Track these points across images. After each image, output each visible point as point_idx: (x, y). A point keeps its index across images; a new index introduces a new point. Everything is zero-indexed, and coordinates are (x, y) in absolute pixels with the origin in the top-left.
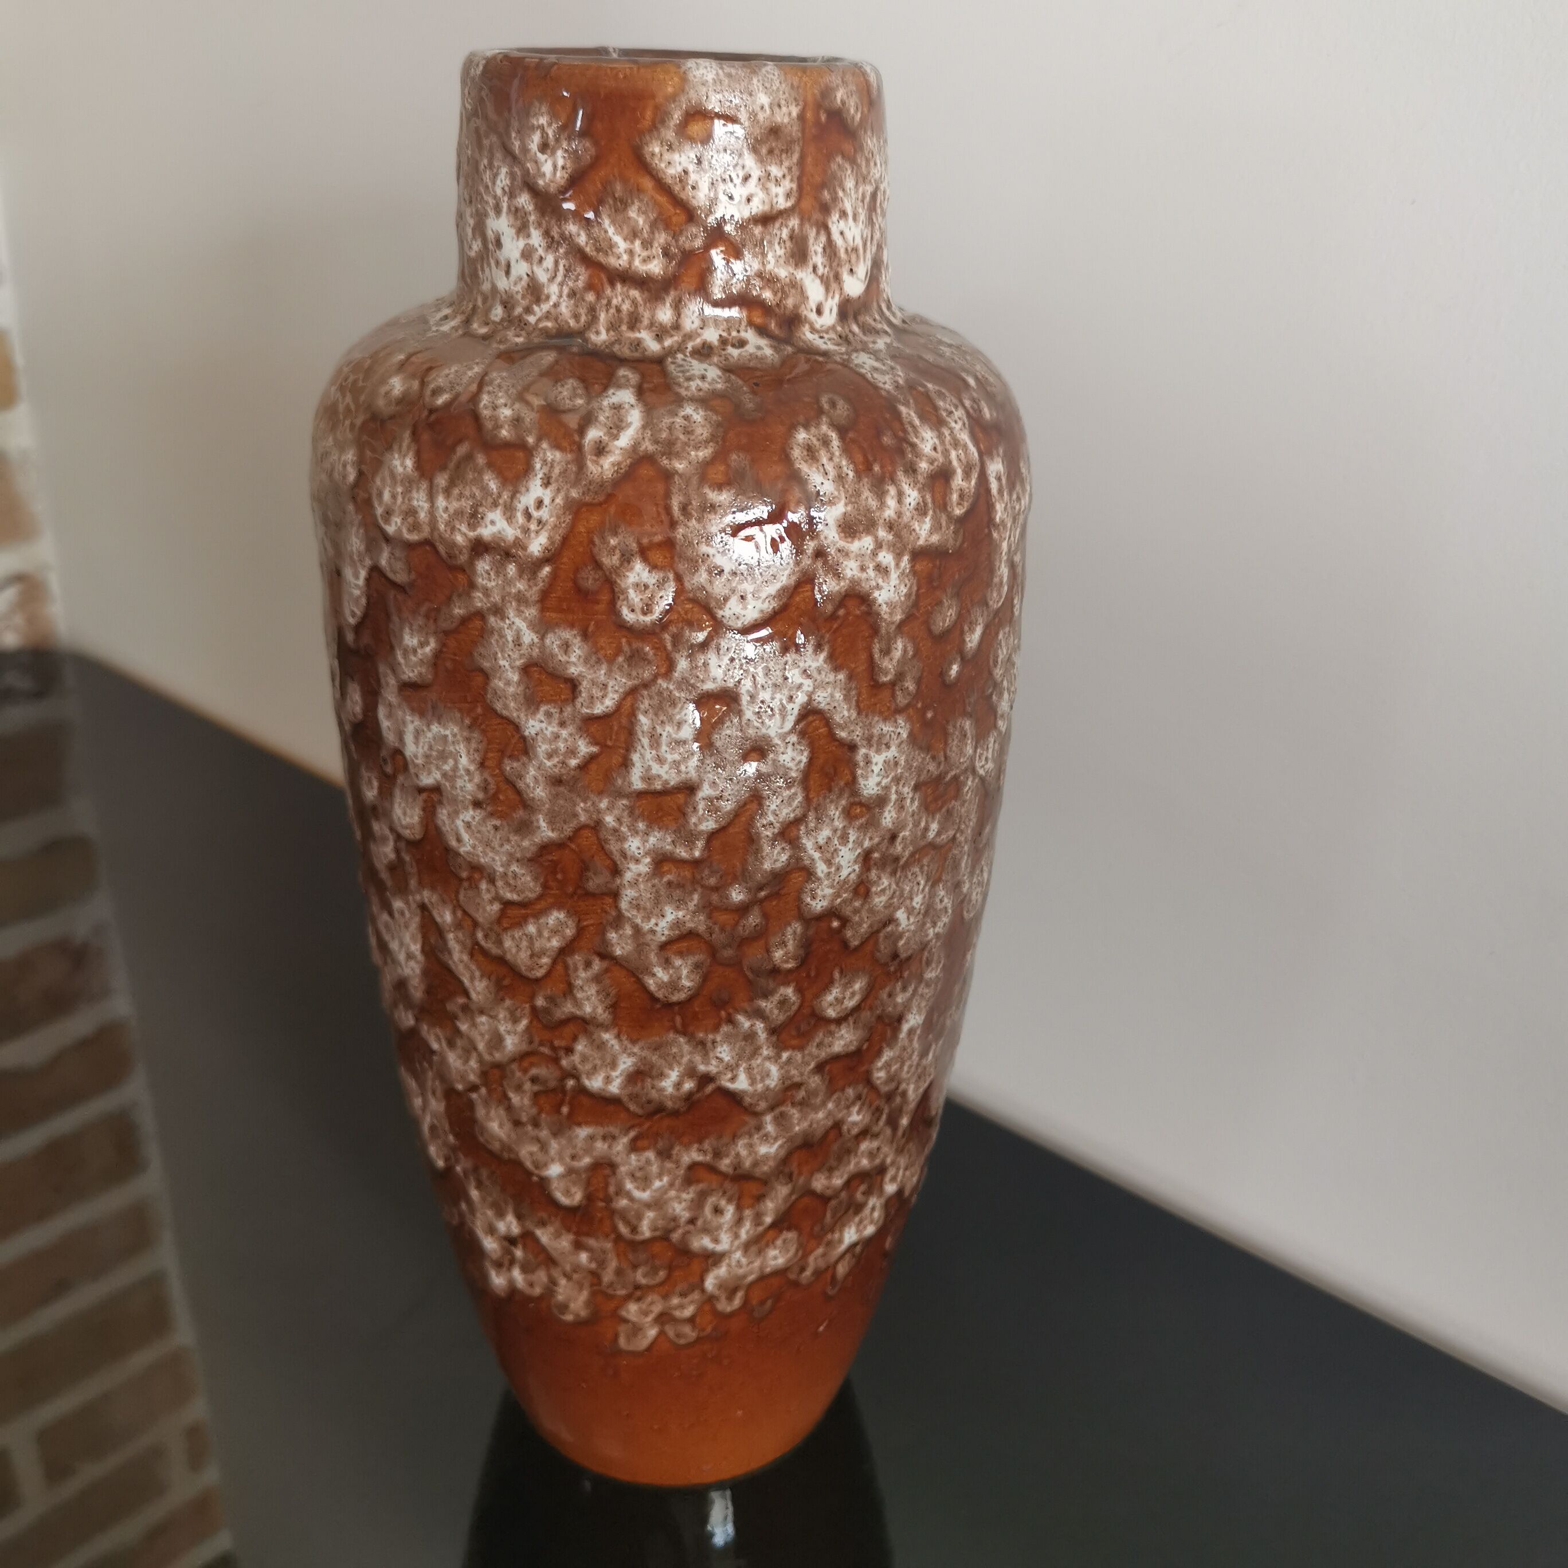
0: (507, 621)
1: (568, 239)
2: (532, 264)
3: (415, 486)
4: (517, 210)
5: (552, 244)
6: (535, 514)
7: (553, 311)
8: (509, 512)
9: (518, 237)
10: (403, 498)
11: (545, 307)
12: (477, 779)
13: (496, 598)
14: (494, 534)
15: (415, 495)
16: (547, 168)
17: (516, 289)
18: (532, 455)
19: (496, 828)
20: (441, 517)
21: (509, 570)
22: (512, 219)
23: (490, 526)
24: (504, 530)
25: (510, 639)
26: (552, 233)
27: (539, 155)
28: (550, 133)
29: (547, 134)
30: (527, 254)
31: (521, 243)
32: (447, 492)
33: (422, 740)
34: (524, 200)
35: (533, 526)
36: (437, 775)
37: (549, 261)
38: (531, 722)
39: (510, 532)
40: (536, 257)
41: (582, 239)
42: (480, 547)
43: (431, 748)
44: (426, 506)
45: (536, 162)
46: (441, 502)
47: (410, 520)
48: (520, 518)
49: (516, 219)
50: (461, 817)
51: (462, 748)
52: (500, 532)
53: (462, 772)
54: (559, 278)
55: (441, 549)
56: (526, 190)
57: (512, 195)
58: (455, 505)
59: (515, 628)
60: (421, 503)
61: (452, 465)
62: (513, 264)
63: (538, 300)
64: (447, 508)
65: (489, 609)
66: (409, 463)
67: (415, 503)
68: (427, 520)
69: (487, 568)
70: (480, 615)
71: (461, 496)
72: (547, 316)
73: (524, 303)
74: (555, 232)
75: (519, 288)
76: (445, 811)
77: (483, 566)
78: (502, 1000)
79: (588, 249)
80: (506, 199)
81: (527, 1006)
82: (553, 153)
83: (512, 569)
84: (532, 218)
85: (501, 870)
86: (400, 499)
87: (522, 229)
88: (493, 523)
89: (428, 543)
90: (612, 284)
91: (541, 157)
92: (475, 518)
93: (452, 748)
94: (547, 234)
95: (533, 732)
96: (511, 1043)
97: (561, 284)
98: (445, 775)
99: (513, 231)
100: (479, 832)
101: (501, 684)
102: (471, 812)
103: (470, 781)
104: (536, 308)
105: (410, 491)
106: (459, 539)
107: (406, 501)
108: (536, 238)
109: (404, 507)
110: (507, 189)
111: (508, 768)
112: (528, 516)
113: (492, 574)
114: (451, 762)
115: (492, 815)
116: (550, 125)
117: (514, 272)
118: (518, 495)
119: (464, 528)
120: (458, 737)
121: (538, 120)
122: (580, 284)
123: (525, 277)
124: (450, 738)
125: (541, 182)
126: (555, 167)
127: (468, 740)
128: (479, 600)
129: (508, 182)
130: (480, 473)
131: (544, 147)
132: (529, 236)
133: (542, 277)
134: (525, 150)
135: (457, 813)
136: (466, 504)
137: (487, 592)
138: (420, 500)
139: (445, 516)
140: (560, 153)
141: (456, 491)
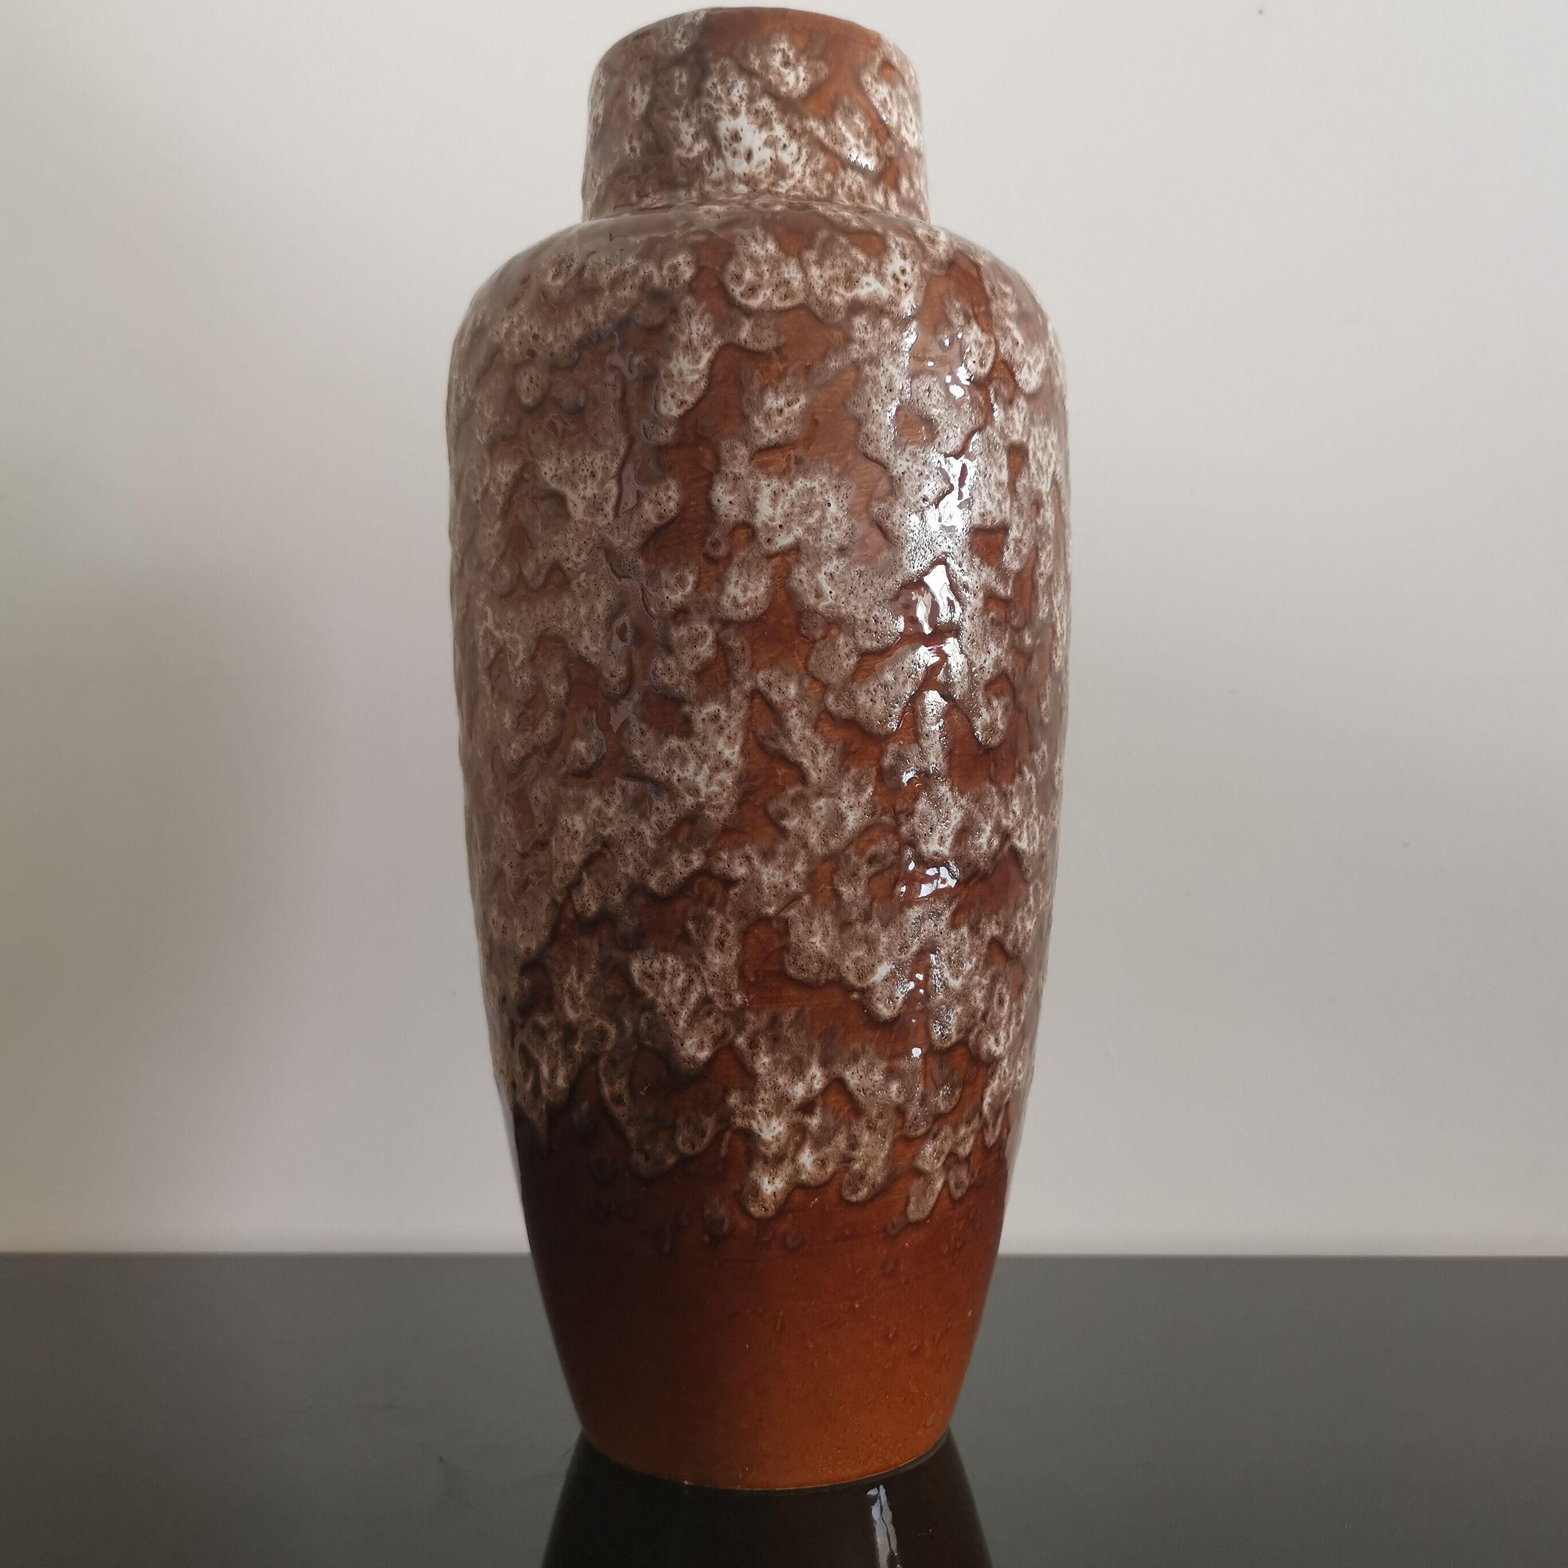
0: (882, 369)
1: (810, 133)
2: (775, 150)
3: (783, 265)
4: (757, 112)
5: (794, 134)
6: (902, 278)
7: (798, 185)
8: (880, 276)
9: (760, 132)
10: (771, 274)
11: (791, 182)
12: (845, 526)
13: (872, 348)
14: (870, 294)
15: (784, 268)
16: (791, 79)
17: (759, 171)
18: (884, 238)
19: (861, 574)
20: (817, 283)
21: (883, 324)
22: (752, 118)
23: (866, 287)
24: (878, 289)
25: (883, 384)
26: (794, 127)
27: (782, 69)
28: (791, 54)
29: (788, 56)
30: (771, 143)
31: (764, 135)
32: (819, 263)
33: (781, 499)
34: (765, 103)
35: (902, 287)
36: (799, 532)
37: (794, 147)
38: (900, 462)
39: (885, 292)
40: (780, 145)
41: (821, 133)
42: (856, 307)
43: (793, 505)
44: (800, 276)
45: (779, 74)
46: (815, 271)
47: (783, 290)
48: (892, 282)
49: (758, 117)
50: (824, 569)
51: (831, 497)
52: (875, 292)
53: (830, 521)
54: (803, 160)
55: (818, 311)
56: (766, 96)
57: (751, 100)
58: (828, 273)
59: (888, 374)
60: (793, 275)
61: (817, 244)
62: (755, 151)
63: (783, 177)
64: (821, 276)
65: (865, 360)
66: (771, 246)
67: (786, 275)
68: (801, 288)
69: (864, 322)
70: (857, 366)
71: (833, 266)
72: (794, 187)
73: (771, 180)
74: (797, 126)
75: (762, 169)
76: (803, 569)
77: (860, 321)
78: (848, 770)
79: (826, 141)
80: (744, 104)
81: (874, 769)
82: (795, 68)
83: (886, 323)
84: (775, 116)
85: (863, 617)
86: (767, 275)
87: (764, 122)
88: (868, 284)
89: (801, 306)
90: (845, 169)
91: (785, 71)
92: (850, 281)
93: (819, 499)
94: (789, 127)
95: (901, 471)
96: (853, 820)
97: (805, 166)
98: (808, 530)
99: (754, 127)
100: (843, 581)
101: (874, 428)
102: (835, 562)
103: (838, 528)
104: (782, 183)
105: (779, 267)
106: (837, 300)
107: (775, 274)
108: (779, 130)
109: (774, 280)
110: (744, 97)
111: (876, 510)
112: (897, 280)
113: (869, 327)
114: (817, 514)
115: (856, 562)
116: (790, 49)
117: (757, 157)
118: (884, 265)
119: (841, 290)
120: (827, 486)
121: (779, 45)
122: (820, 167)
123: (769, 160)
124: (818, 489)
125: (783, 89)
126: (798, 79)
127: (837, 488)
128: (855, 352)
129: (746, 91)
130: (847, 249)
131: (786, 63)
132: (772, 129)
133: (786, 158)
134: (766, 67)
135: (818, 566)
136: (840, 272)
137: (863, 343)
138: (791, 272)
139: (821, 282)
140: (801, 69)
141: (828, 263)
